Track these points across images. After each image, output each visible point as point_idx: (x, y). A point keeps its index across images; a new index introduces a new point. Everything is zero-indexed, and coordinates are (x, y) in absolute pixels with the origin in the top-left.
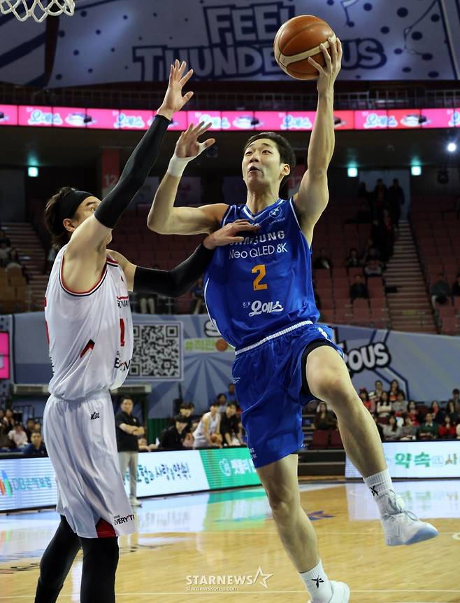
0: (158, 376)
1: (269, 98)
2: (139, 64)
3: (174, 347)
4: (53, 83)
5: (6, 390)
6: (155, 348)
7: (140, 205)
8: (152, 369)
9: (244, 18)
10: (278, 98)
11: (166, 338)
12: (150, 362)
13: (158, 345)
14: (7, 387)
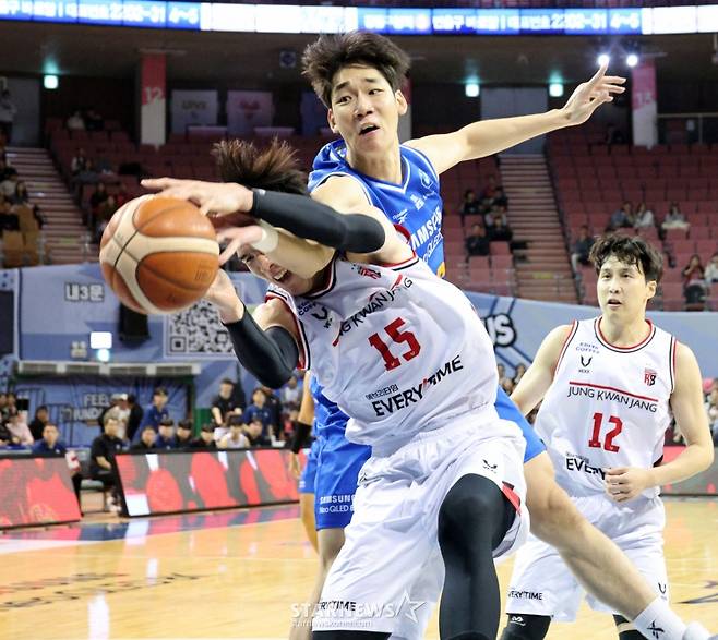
0: (209, 352)
5: (8, 369)
6: (206, 316)
7: (191, 128)
8: (202, 343)
12: (200, 335)
13: (211, 312)
14: (10, 364)
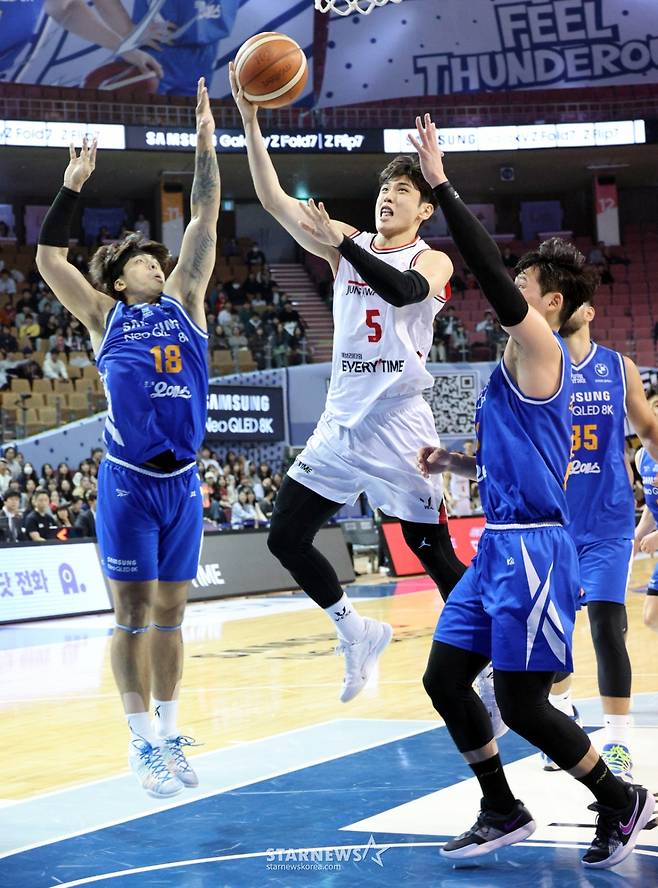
0: (452, 433)
1: (573, 108)
2: (421, 76)
3: (470, 400)
4: (322, 102)
5: (281, 454)
6: (448, 402)
8: (445, 425)
9: (542, 16)
10: (583, 108)
11: (460, 390)
12: (443, 418)
13: (452, 398)
14: (283, 449)
